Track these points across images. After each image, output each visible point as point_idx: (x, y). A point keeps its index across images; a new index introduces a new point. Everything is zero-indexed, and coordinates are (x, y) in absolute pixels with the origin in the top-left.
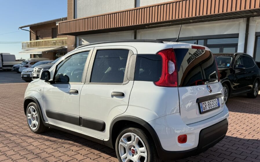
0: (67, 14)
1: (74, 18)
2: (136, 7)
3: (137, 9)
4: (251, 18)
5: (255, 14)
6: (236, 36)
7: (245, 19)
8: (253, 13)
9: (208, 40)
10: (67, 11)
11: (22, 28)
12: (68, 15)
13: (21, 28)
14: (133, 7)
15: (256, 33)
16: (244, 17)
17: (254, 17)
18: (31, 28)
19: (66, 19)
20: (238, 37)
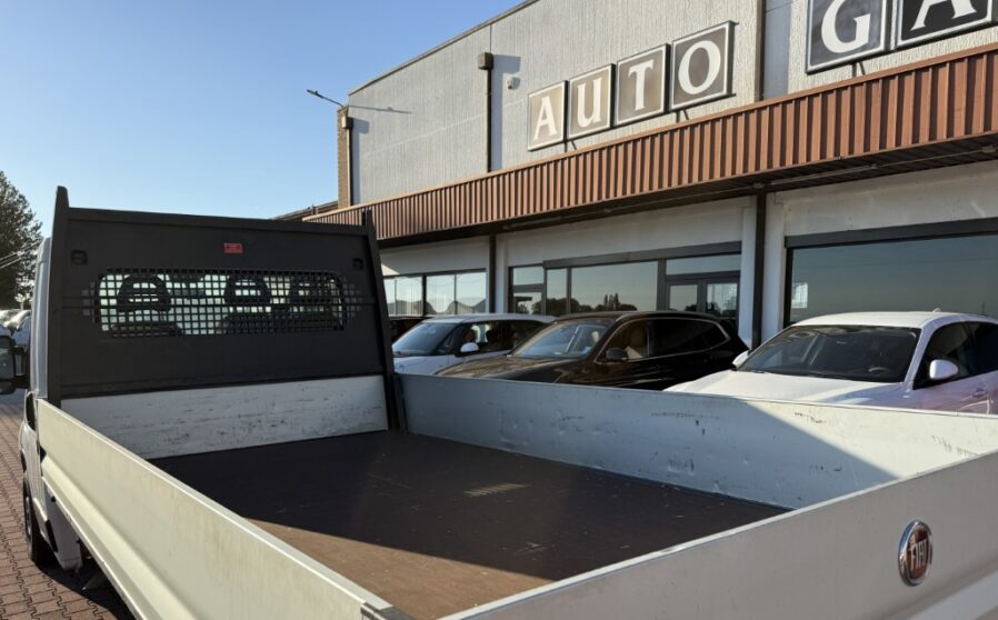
0: (337, 193)
1: (352, 204)
2: (489, 170)
3: (492, 177)
4: (770, 196)
6: (734, 249)
7: (754, 198)
9: (669, 263)
10: (337, 184)
12: (340, 195)
14: (483, 173)
15: (786, 238)
16: (751, 194)
17: (778, 193)
19: (334, 206)
20: (740, 253)
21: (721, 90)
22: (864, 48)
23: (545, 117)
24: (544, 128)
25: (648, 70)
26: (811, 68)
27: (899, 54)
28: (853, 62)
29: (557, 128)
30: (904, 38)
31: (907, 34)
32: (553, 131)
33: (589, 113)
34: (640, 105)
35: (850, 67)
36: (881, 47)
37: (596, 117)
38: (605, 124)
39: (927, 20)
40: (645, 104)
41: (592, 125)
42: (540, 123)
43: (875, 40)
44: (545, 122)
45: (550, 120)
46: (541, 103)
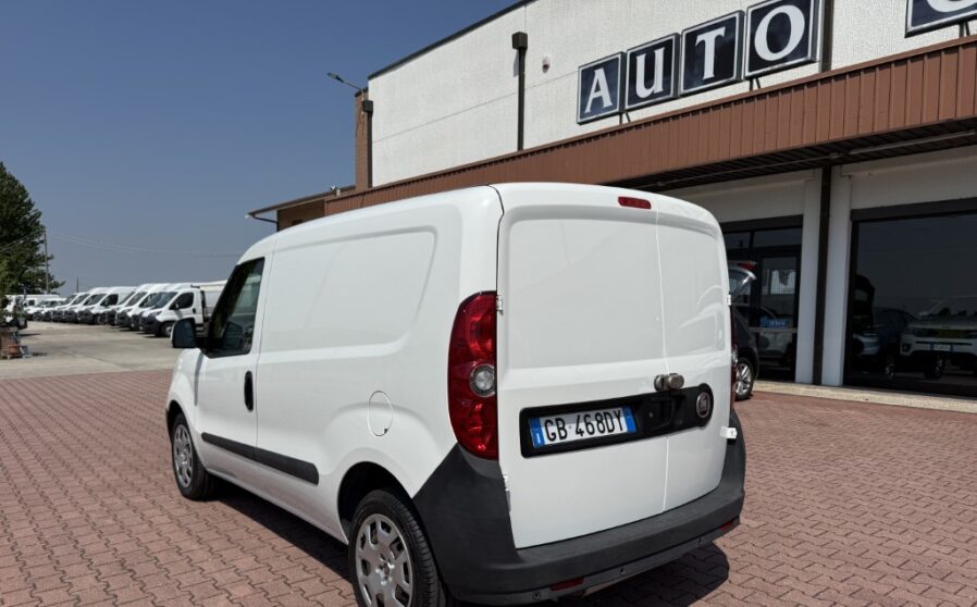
2: (520, 148)
4: (836, 169)
5: (834, 156)
6: (796, 223)
7: (819, 172)
8: (827, 154)
11: (257, 216)
13: (253, 214)
15: (853, 212)
16: (816, 167)
17: (844, 166)
18: (279, 213)
20: (801, 226)
21: (805, 54)
23: (598, 89)
24: (598, 101)
25: (718, 38)
26: (911, 29)
33: (649, 81)
34: (709, 72)
37: (658, 86)
38: (669, 93)
40: (715, 73)
41: (653, 95)
42: (593, 95)
44: (598, 95)
45: (605, 93)
46: (594, 74)
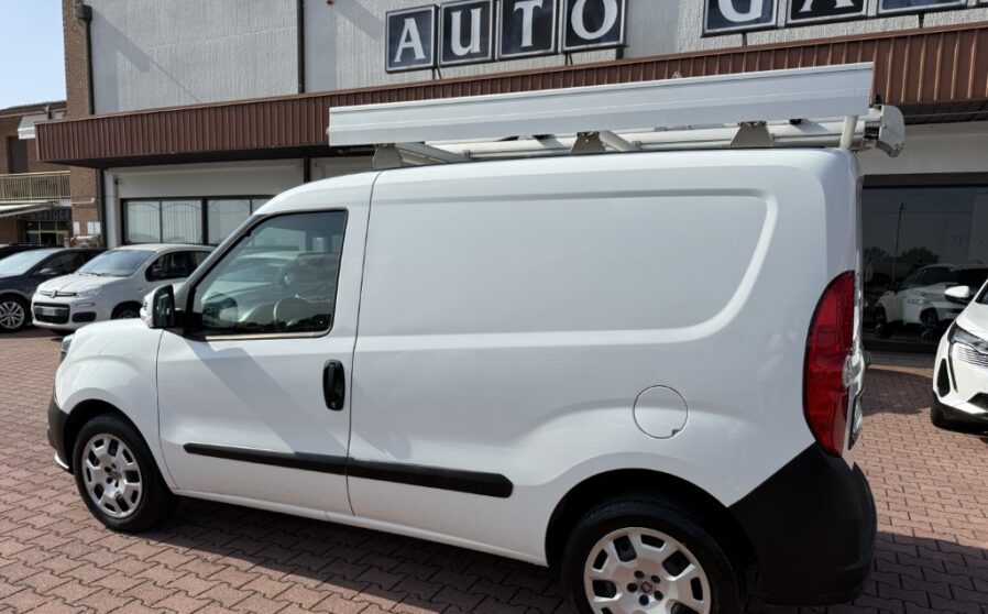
1: (92, 113)
2: (302, 91)
14: (293, 91)
21: (618, 39)
22: (757, 21)
23: (408, 39)
24: (409, 52)
25: (536, 9)
26: (708, 31)
27: (787, 30)
28: (744, 32)
29: (426, 52)
30: (793, 18)
31: (796, 13)
32: (420, 54)
33: (465, 40)
34: (527, 41)
35: (740, 36)
36: (773, 23)
37: (475, 46)
38: (486, 55)
39: (812, 7)
40: (533, 41)
41: (469, 55)
42: (403, 45)
43: (767, 15)
44: (408, 45)
45: (416, 44)
46: (404, 23)
